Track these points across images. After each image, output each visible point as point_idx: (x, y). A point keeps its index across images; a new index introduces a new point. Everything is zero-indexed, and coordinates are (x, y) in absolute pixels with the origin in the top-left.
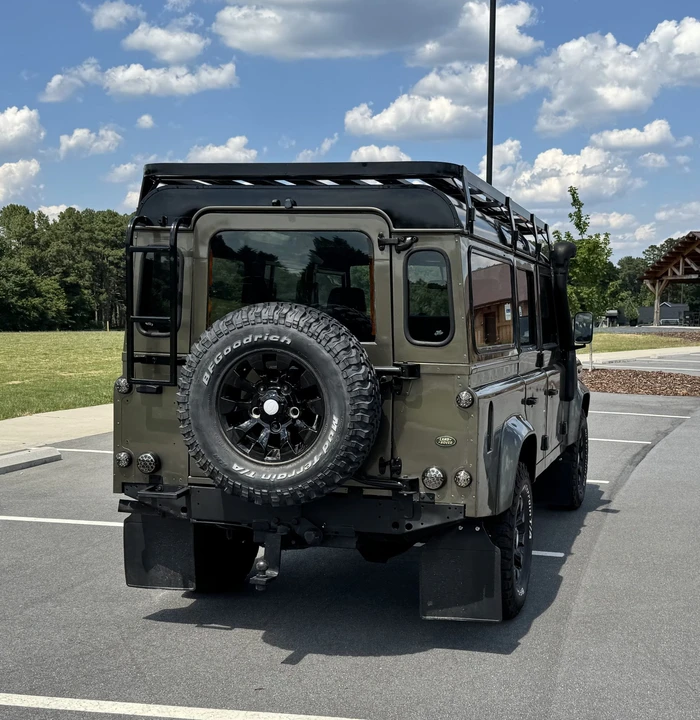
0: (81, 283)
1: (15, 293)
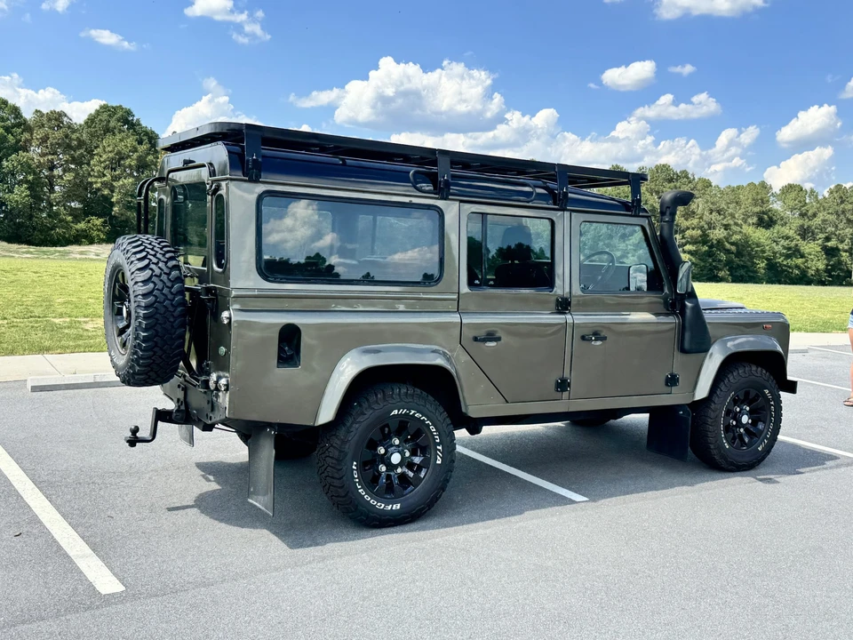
1: (781, 255)
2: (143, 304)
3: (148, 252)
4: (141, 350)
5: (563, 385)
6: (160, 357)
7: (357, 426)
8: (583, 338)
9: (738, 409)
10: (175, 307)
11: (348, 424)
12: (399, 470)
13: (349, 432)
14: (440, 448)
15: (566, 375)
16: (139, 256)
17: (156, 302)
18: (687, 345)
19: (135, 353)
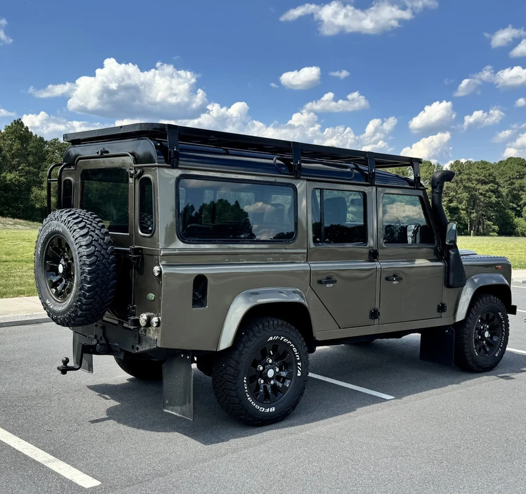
0: (460, 206)
2: (88, 263)
3: (86, 223)
4: (85, 298)
5: (374, 314)
6: (98, 303)
7: (246, 350)
8: (387, 279)
9: (482, 327)
10: (110, 264)
11: (240, 349)
12: (272, 382)
13: (241, 354)
14: (299, 364)
15: (377, 306)
16: (80, 225)
17: (97, 260)
18: (451, 282)
19: (80, 300)
